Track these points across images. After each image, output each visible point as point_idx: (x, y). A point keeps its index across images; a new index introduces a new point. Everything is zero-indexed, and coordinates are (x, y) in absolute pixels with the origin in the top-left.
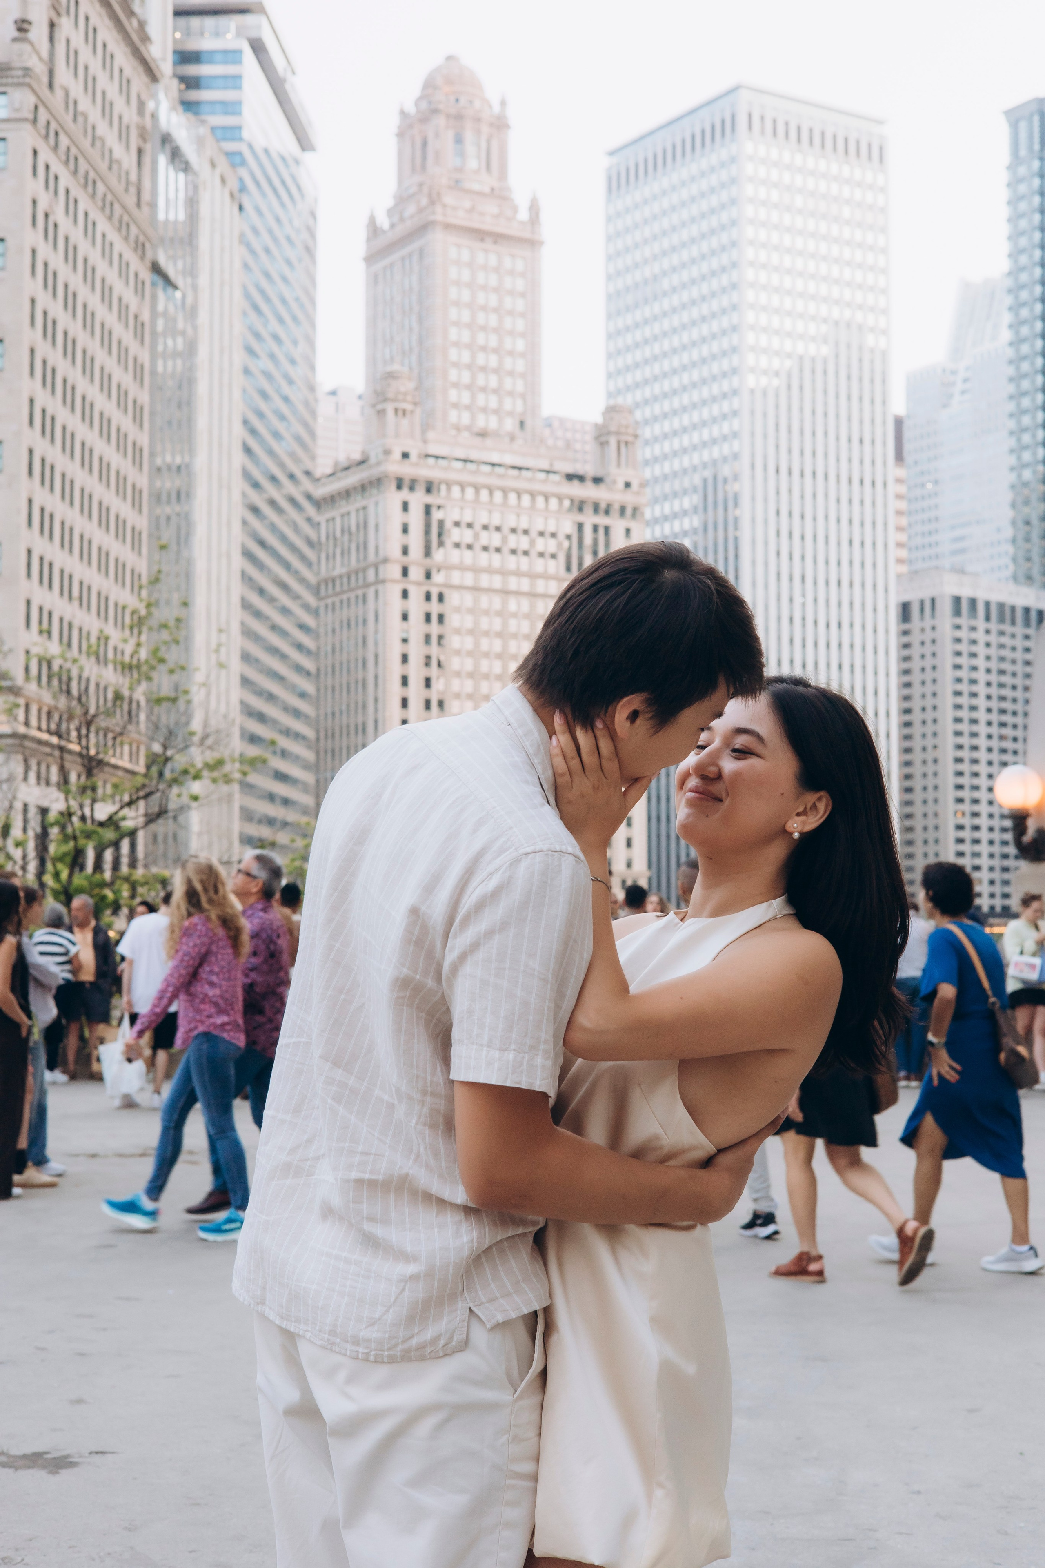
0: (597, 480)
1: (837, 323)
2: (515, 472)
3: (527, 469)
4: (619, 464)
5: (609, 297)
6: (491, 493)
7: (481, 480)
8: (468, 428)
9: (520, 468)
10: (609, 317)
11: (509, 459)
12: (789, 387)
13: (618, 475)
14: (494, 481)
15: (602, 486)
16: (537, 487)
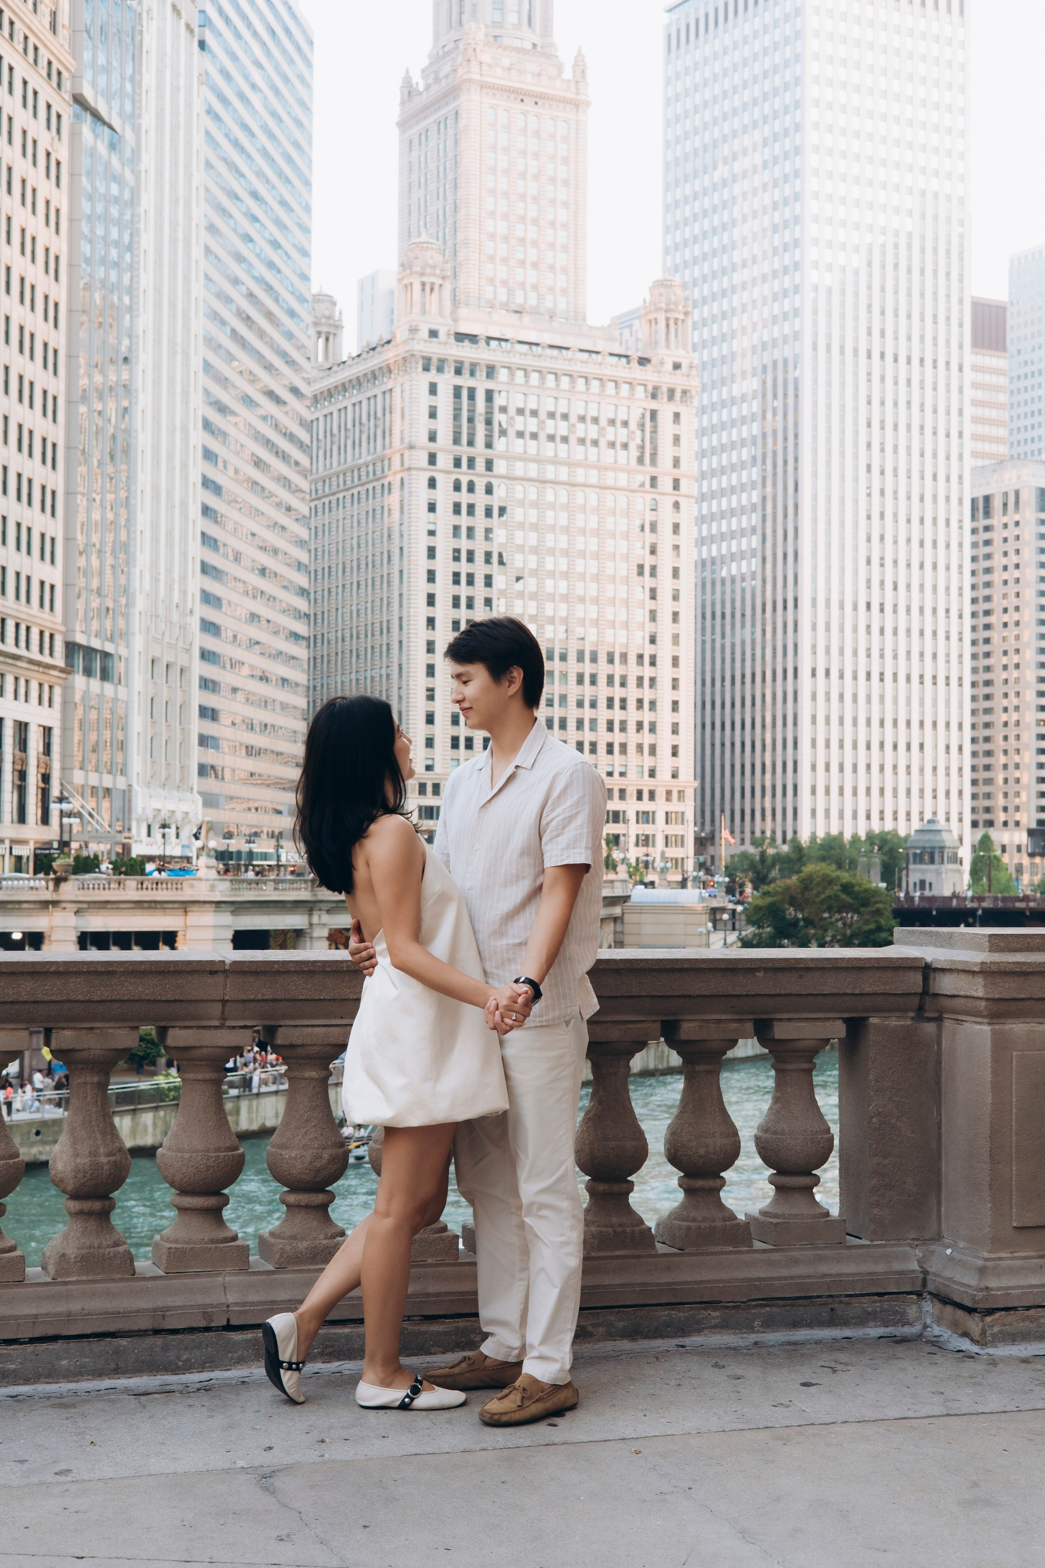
0: (643, 361)
1: (923, 193)
2: (555, 352)
3: (567, 349)
4: (668, 346)
5: (667, 166)
6: (526, 376)
7: (516, 360)
8: (505, 306)
9: (560, 348)
10: (667, 188)
11: (548, 339)
12: (870, 264)
13: (666, 355)
14: (529, 361)
15: (649, 367)
16: (577, 368)
